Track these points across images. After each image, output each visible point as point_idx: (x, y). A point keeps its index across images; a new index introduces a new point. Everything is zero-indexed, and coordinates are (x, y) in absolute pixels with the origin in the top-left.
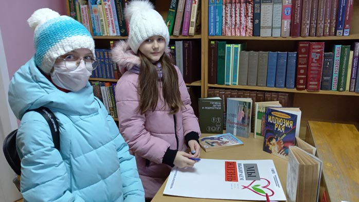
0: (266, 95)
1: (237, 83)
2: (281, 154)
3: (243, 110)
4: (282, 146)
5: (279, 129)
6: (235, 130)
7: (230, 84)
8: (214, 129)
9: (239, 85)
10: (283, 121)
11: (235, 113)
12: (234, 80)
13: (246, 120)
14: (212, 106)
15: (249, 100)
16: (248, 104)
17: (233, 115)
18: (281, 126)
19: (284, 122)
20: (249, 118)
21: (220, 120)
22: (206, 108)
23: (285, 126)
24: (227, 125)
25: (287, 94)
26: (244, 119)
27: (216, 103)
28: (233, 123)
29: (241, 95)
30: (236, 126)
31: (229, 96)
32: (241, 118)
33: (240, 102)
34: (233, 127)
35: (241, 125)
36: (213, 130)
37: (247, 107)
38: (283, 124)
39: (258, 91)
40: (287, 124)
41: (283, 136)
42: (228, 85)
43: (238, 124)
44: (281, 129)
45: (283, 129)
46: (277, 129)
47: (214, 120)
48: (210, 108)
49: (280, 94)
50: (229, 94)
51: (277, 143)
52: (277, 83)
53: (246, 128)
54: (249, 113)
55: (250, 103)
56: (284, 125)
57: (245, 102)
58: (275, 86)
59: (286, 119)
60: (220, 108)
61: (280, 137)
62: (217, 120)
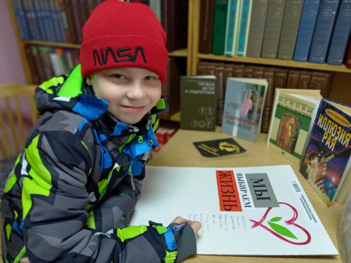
0: (290, 75)
1: (244, 53)
2: (318, 186)
3: (252, 98)
4: (324, 174)
5: (328, 143)
6: (235, 129)
7: (233, 53)
8: (202, 123)
9: (247, 55)
10: (338, 130)
11: (238, 102)
12: (241, 47)
13: (255, 114)
14: (200, 88)
15: (263, 82)
16: (260, 89)
17: (235, 106)
18: (332, 138)
19: (338, 133)
20: (259, 112)
21: (212, 111)
22: (192, 91)
23: (337, 140)
24: (224, 120)
25: (328, 75)
26: (250, 112)
27: (207, 84)
28: (233, 118)
29: (250, 73)
30: (237, 122)
31: (230, 74)
32: (247, 112)
33: (248, 86)
34: (233, 124)
35: (245, 121)
36: (201, 126)
37: (258, 93)
38: (336, 135)
39: (277, 67)
40: (342, 136)
41: (330, 157)
42: (230, 56)
43: (240, 119)
44: (331, 144)
45: (333, 145)
46: (325, 141)
47: (203, 110)
48: (197, 92)
49: (314, 73)
50: (230, 71)
51: (319, 166)
52: (311, 54)
53: (253, 127)
54: (260, 104)
55: (263, 87)
56: (336, 138)
57: (256, 86)
58: (308, 60)
59: (343, 127)
60: (213, 93)
61: (326, 157)
62: (208, 112)
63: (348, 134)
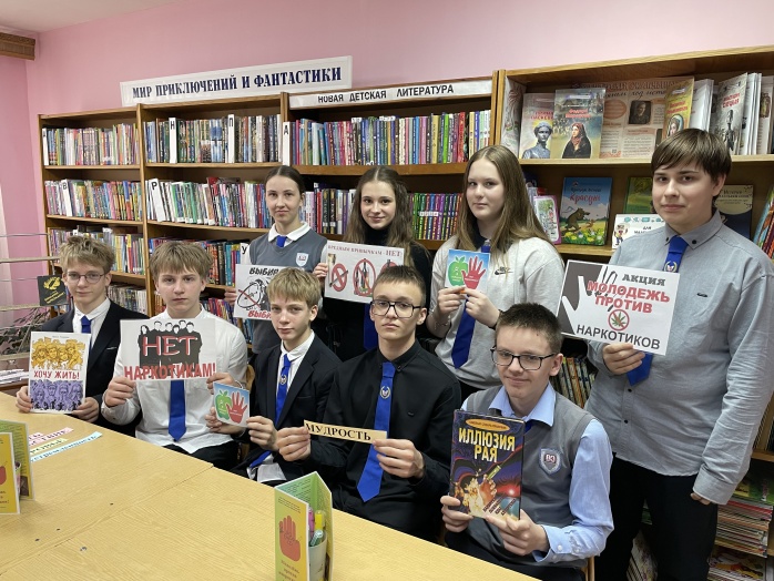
63: (510, 438)
